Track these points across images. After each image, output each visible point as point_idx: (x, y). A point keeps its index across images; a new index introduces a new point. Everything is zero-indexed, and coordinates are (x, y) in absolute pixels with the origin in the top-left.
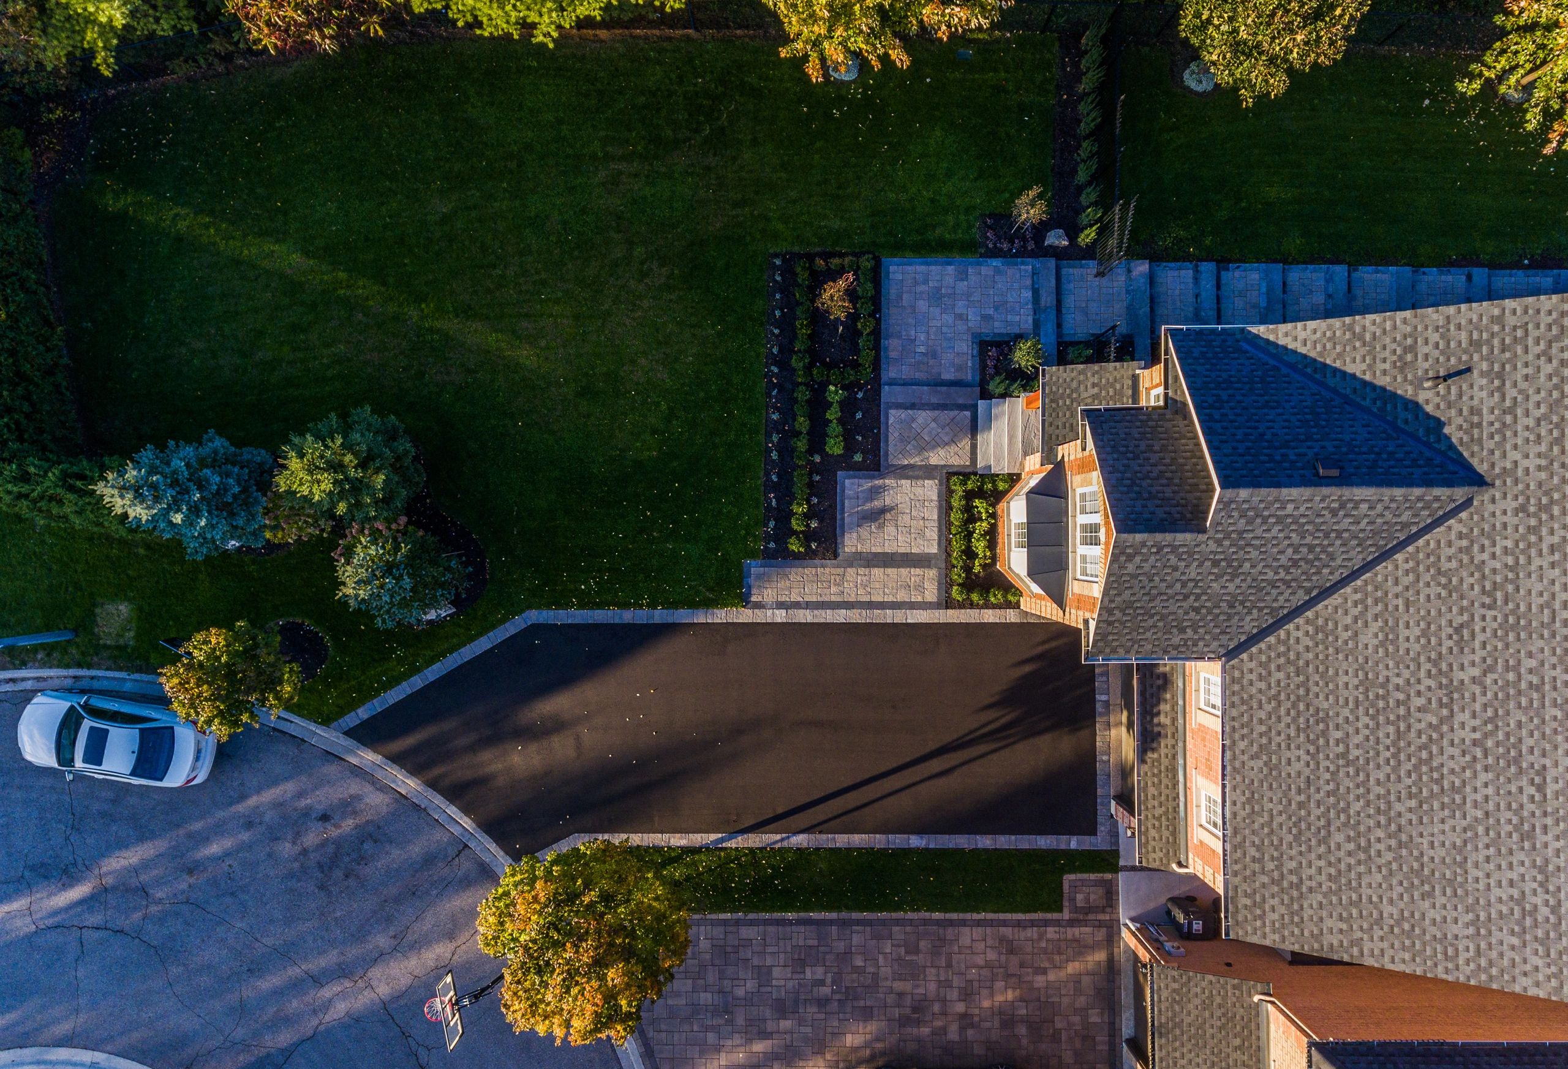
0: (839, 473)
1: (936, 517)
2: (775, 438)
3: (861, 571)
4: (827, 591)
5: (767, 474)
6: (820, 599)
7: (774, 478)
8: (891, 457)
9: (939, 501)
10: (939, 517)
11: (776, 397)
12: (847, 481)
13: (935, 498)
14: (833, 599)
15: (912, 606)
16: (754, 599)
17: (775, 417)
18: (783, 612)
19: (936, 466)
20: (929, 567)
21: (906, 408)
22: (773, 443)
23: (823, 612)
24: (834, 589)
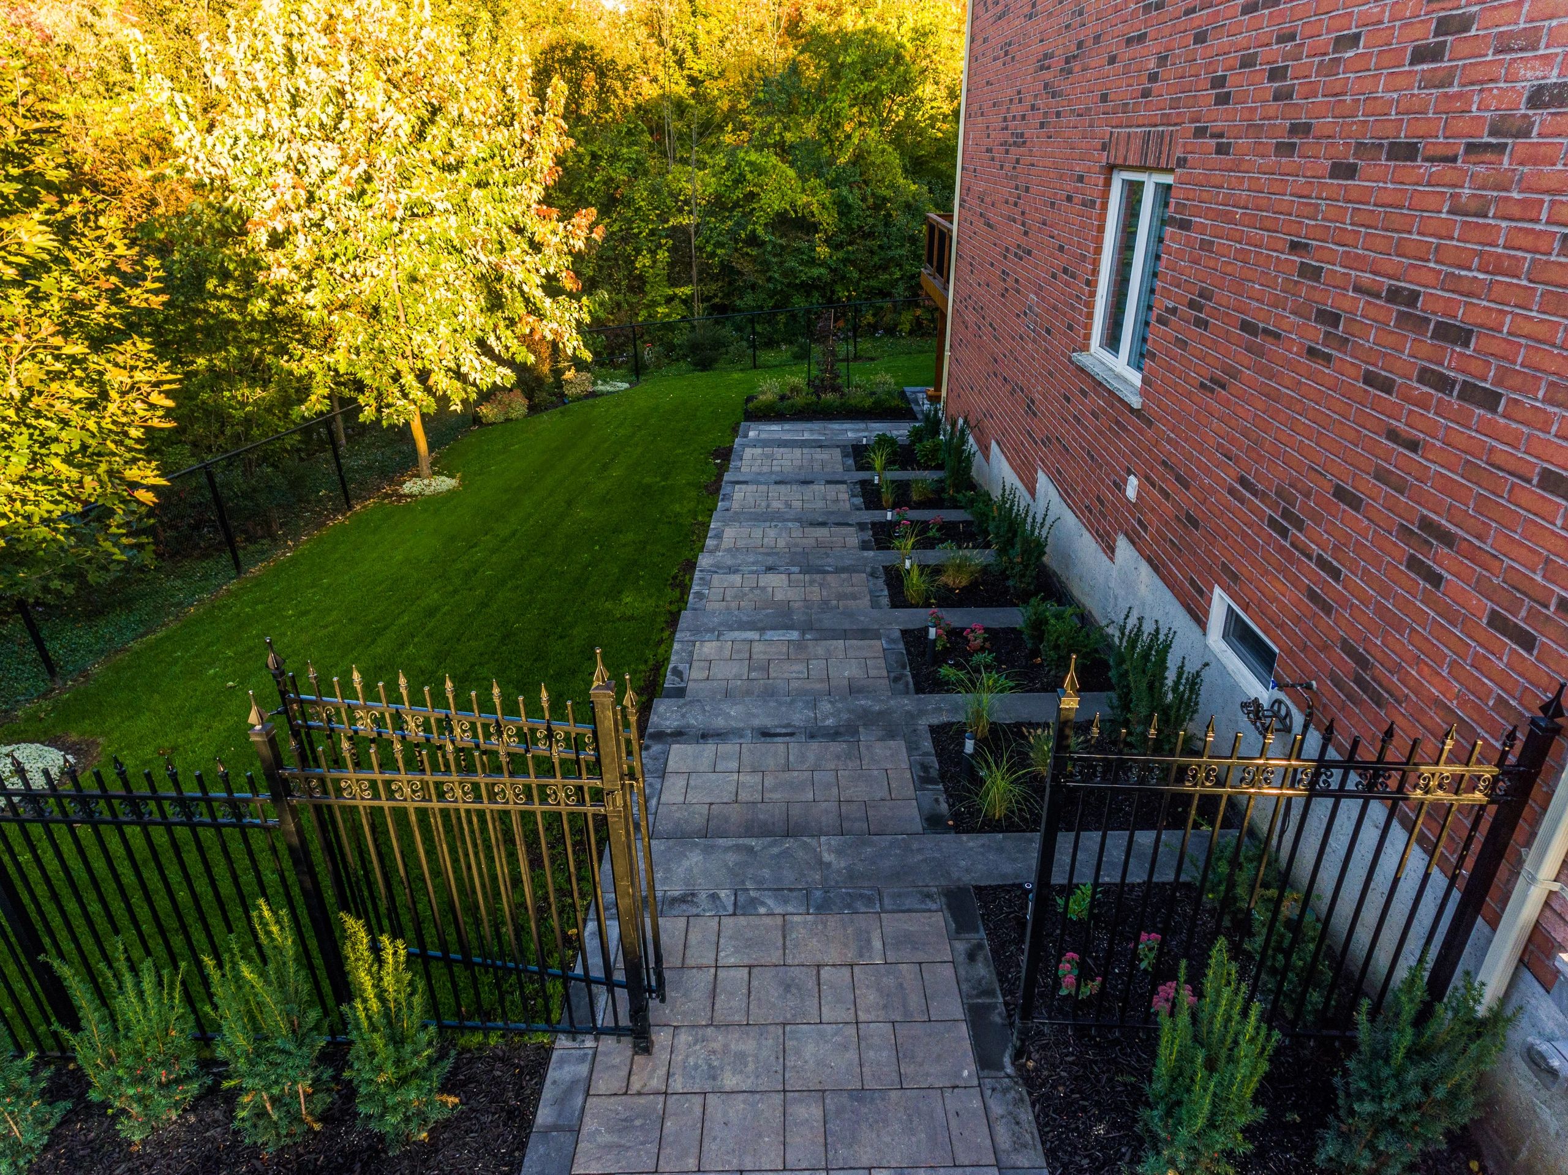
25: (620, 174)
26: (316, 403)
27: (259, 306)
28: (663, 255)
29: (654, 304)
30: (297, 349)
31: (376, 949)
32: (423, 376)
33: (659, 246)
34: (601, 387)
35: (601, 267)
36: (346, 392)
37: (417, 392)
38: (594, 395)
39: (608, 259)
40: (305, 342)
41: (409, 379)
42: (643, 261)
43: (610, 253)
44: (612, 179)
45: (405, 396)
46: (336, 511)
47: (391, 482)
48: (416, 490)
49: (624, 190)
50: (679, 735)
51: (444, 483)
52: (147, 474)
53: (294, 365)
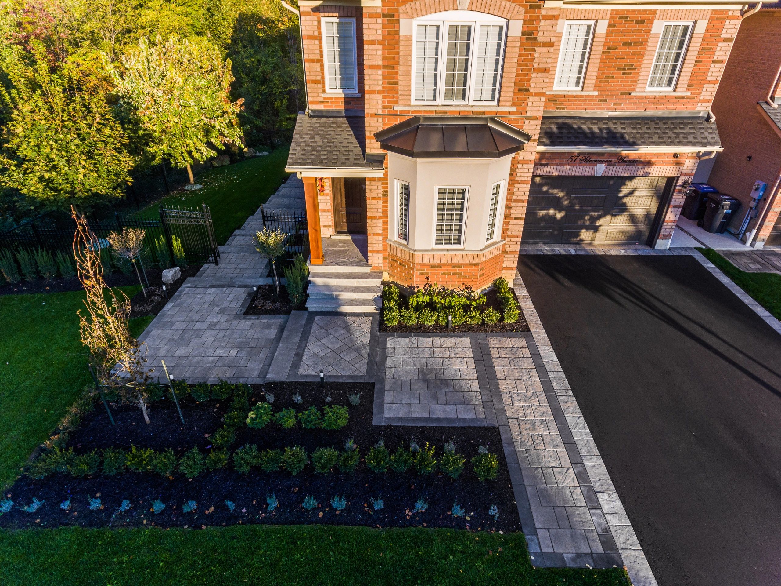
0: (374, 423)
1: (429, 340)
2: (310, 503)
3: (507, 400)
4: (547, 439)
5: (369, 521)
6: (562, 446)
7: (379, 505)
8: (357, 373)
9: (411, 336)
10: (429, 337)
11: (239, 507)
12: (386, 415)
13: (407, 340)
14: (555, 430)
15: (537, 358)
16: (599, 548)
17: (273, 503)
18: (602, 498)
19: (371, 339)
20: (487, 344)
21: (300, 360)
22: (316, 510)
23: (580, 444)
24: (541, 430)
25: (268, 69)
26: (157, 161)
27: (141, 132)
28: (285, 102)
29: (281, 121)
30: (151, 144)
31: (176, 240)
32: (190, 153)
33: (284, 98)
34: (258, 154)
35: (261, 106)
36: (167, 157)
37: (188, 158)
38: (255, 157)
39: (264, 103)
40: (153, 141)
41: (185, 154)
42: (277, 104)
43: (265, 101)
44: (265, 71)
45: (184, 159)
46: (165, 194)
47: (182, 186)
48: (189, 188)
49: (269, 75)
50: (239, 235)
51: (198, 187)
52: (130, 179)
53: (151, 149)
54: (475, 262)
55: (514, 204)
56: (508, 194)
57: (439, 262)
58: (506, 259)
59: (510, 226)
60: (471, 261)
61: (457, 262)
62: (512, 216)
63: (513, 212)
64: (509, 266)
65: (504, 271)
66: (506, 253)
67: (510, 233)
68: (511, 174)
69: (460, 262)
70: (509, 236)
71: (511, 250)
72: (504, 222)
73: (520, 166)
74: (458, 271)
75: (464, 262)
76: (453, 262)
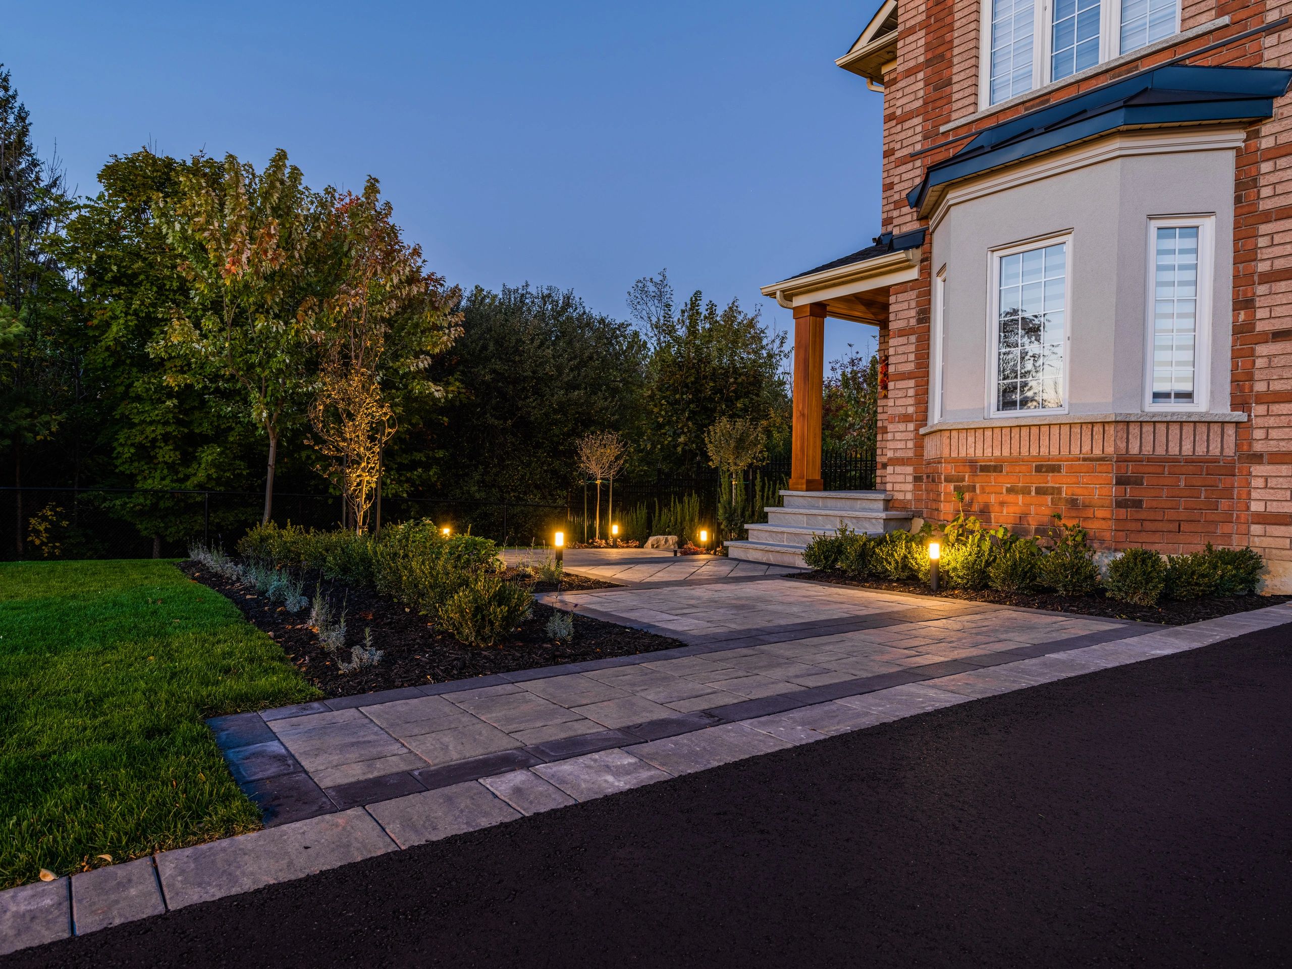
54: (1097, 452)
55: (1261, 289)
56: (1237, 261)
57: (997, 453)
58: (1258, 483)
59: (1260, 363)
60: (1086, 448)
61: (1044, 451)
62: (1260, 327)
63: (1260, 314)
64: (1273, 508)
65: (1256, 529)
66: (1258, 458)
67: (1260, 387)
68: (1238, 200)
69: (1054, 452)
70: (1260, 399)
71: (1272, 447)
72: (1236, 355)
73: (1266, 167)
74: (1051, 480)
75: (1065, 451)
76: (1034, 452)
